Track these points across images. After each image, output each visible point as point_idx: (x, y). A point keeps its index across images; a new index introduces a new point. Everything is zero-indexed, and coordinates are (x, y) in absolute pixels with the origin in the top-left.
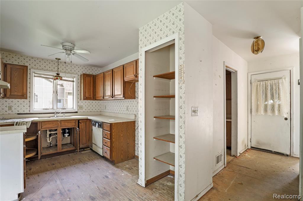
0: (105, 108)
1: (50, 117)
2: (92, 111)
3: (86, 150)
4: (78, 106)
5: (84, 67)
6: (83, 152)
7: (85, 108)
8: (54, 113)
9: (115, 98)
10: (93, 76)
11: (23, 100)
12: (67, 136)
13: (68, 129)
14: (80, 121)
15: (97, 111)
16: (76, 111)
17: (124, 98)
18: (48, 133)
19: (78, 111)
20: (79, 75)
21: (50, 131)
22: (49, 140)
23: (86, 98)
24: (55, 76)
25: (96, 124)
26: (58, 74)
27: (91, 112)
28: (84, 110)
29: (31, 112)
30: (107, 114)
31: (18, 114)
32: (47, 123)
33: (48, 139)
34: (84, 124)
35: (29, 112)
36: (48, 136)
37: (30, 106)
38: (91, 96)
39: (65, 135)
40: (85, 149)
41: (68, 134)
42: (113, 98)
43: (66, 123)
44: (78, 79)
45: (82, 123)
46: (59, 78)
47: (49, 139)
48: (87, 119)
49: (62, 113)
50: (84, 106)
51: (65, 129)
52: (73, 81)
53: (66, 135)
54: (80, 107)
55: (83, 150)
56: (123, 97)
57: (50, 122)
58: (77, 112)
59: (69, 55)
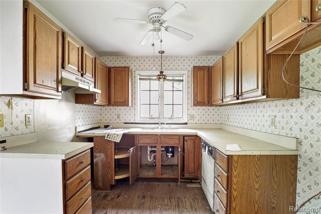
0: (228, 118)
1: (153, 129)
2: (208, 122)
3: (194, 183)
4: (188, 115)
5: (196, 58)
6: (189, 185)
7: (198, 117)
8: (158, 124)
9: (242, 99)
10: (209, 69)
12: (170, 157)
13: (173, 147)
14: (186, 138)
15: (216, 123)
16: (186, 121)
17: (265, 97)
18: (149, 149)
19: (189, 122)
20: (189, 71)
21: (151, 147)
22: (150, 159)
23: (197, 103)
24: (158, 75)
25: (205, 146)
26: (161, 72)
27: (206, 123)
28: (196, 121)
29: (136, 121)
30: (231, 129)
31: (125, 123)
32: (144, 137)
33: (149, 157)
34: (192, 143)
35: (134, 122)
36: (149, 153)
37: (135, 115)
38: (204, 100)
39: (168, 154)
40: (193, 181)
41: (171, 154)
42: (238, 99)
43: (167, 139)
44: (188, 77)
45: (189, 141)
46: (161, 77)
47: (150, 157)
48: (196, 136)
49: (167, 124)
50: (196, 115)
51: (168, 147)
52: (182, 81)
53: (170, 155)
54: (192, 117)
55: (190, 181)
56: (264, 94)
57: (148, 136)
58: (186, 124)
59: (159, 30)
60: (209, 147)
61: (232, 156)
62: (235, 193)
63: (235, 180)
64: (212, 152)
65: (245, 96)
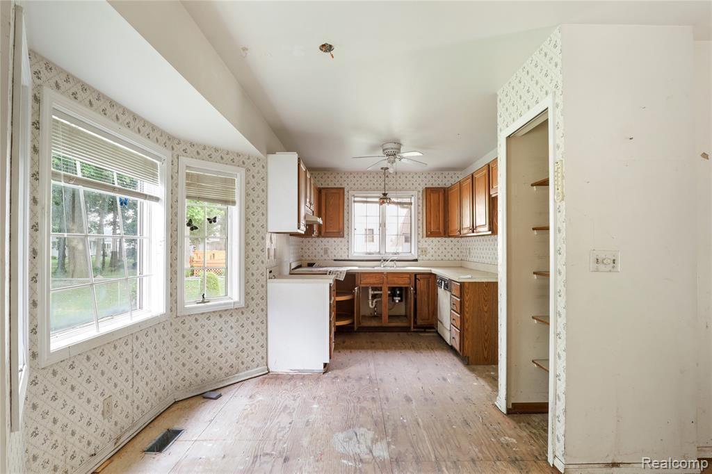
0: (469, 253)
1: (373, 267)
2: (443, 257)
3: (428, 332)
4: (419, 248)
5: (429, 174)
6: (422, 334)
7: (432, 252)
8: (380, 260)
9: (477, 232)
10: (445, 191)
11: (340, 239)
12: (397, 301)
13: (400, 289)
14: (418, 277)
15: (455, 260)
16: (416, 257)
17: (490, 233)
18: (371, 292)
19: (419, 258)
20: (419, 191)
21: (374, 289)
22: (372, 305)
23: (430, 234)
24: (381, 199)
25: (441, 283)
26: (385, 194)
27: (442, 260)
28: (429, 256)
29: (350, 258)
30: (472, 266)
31: (335, 260)
32: (367, 275)
33: (370, 303)
34: (426, 282)
35: (347, 258)
36: (370, 298)
37: (348, 249)
38: (439, 229)
39: (395, 298)
40: (427, 330)
41: (399, 298)
42: (473, 232)
43: (395, 279)
44: (419, 199)
45: (422, 281)
46: (385, 201)
47: (372, 302)
48: (431, 274)
49: (391, 261)
50: (429, 249)
51: (396, 288)
52: (411, 204)
53: (397, 299)
54: (423, 251)
55: (423, 330)
56: (490, 230)
57: (371, 275)
58: (416, 260)
60: (445, 281)
61: (464, 283)
62: (467, 316)
63: (467, 304)
64: (448, 285)
65: (479, 229)
